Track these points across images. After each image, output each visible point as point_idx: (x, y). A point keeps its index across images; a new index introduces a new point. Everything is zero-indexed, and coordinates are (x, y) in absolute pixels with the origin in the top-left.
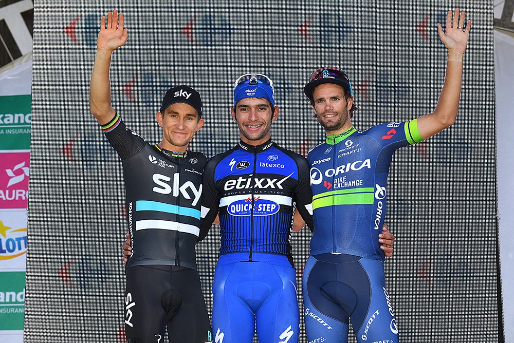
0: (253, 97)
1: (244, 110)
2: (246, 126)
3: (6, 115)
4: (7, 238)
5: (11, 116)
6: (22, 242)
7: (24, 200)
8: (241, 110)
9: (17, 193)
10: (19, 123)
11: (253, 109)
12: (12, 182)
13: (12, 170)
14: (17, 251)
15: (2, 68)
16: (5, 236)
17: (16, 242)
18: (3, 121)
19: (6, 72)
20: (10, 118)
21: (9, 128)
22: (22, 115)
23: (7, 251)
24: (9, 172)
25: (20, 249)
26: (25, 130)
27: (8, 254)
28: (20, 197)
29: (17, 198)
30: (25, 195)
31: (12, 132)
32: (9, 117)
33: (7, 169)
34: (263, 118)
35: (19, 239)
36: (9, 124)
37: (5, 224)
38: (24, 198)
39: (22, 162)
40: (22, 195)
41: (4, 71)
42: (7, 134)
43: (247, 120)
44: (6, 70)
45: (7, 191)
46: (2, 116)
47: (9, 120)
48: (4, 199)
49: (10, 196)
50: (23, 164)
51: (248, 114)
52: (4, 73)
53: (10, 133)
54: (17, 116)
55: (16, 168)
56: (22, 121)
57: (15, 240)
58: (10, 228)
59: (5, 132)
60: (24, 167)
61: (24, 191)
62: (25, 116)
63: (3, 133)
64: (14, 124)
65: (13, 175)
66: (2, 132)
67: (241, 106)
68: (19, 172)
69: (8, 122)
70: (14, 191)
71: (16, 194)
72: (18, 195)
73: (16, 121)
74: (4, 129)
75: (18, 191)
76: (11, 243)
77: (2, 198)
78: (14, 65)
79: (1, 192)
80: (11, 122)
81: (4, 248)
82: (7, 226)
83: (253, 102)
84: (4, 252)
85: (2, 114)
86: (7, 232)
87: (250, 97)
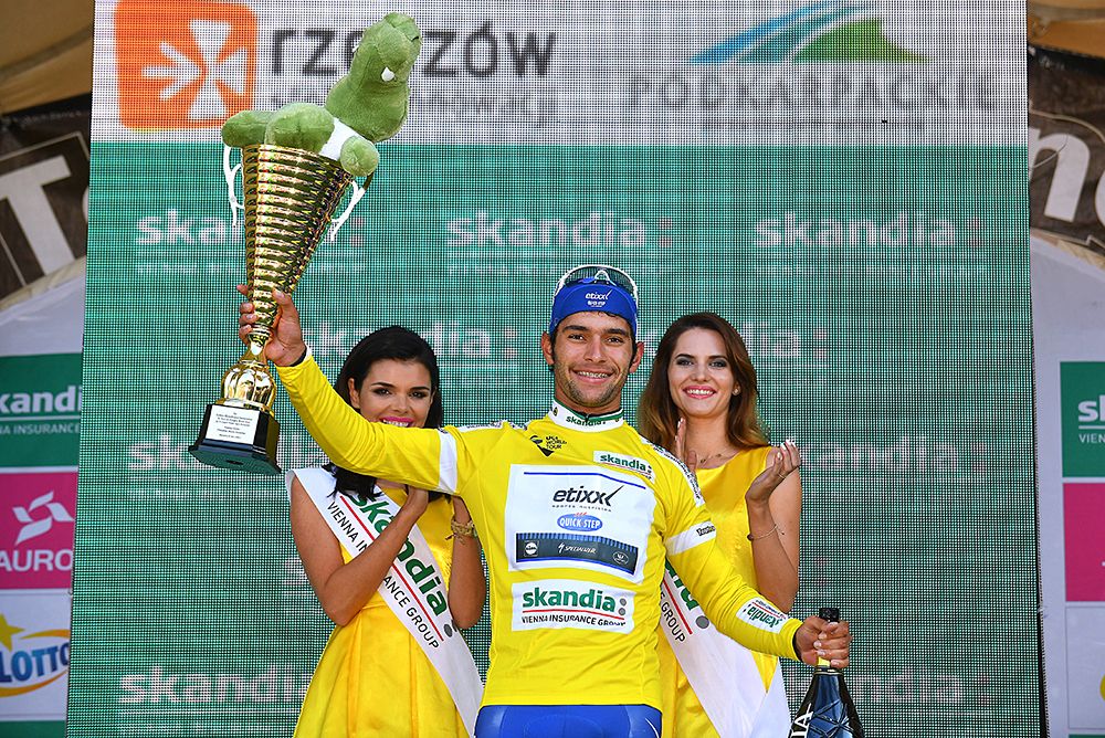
0: (599, 310)
1: (577, 337)
2: (576, 372)
3: (16, 396)
4: (15, 650)
5: (26, 397)
6: (46, 659)
7: (51, 572)
8: (570, 337)
9: (37, 557)
10: (43, 412)
11: (597, 338)
12: (25, 534)
13: (27, 508)
14: (34, 679)
15: (4, 300)
16: (9, 646)
17: (34, 660)
18: (9, 407)
19: (17, 306)
20: (24, 402)
21: (22, 423)
22: (48, 396)
23: (14, 679)
24: (21, 514)
25: (41, 673)
26: (55, 426)
27: (16, 684)
28: (43, 566)
29: (36, 568)
30: (53, 562)
31: (27, 430)
32: (20, 399)
33: (16, 506)
34: (616, 360)
35: (39, 654)
36: (22, 414)
37: (11, 622)
38: (50, 568)
39: (47, 492)
40: (47, 561)
41: (10, 306)
42: (17, 435)
43: (581, 360)
44: (17, 303)
45: (16, 554)
46: (5, 397)
47: (20, 406)
48: (9, 569)
49: (22, 562)
50: (50, 496)
51: (584, 346)
52: (12, 308)
53: (24, 431)
54: (37, 397)
55: (36, 503)
56: (48, 408)
57: (30, 654)
58: (22, 630)
59: (12, 429)
60: (52, 502)
61: (50, 553)
62: (54, 396)
63: (9, 432)
64: (31, 414)
65: (29, 520)
66: (7, 430)
67: (572, 327)
68: (41, 513)
69: (19, 411)
70: (29, 553)
71: (35, 559)
72: (38, 561)
73: (37, 409)
74: (12, 425)
75: (38, 553)
76: (22, 662)
77: (4, 568)
78: (34, 291)
79: (3, 554)
80: (26, 409)
81: (8, 671)
82: (16, 625)
83: (599, 322)
84: (8, 679)
85: (6, 393)
86: (15, 638)
87: (592, 310)
